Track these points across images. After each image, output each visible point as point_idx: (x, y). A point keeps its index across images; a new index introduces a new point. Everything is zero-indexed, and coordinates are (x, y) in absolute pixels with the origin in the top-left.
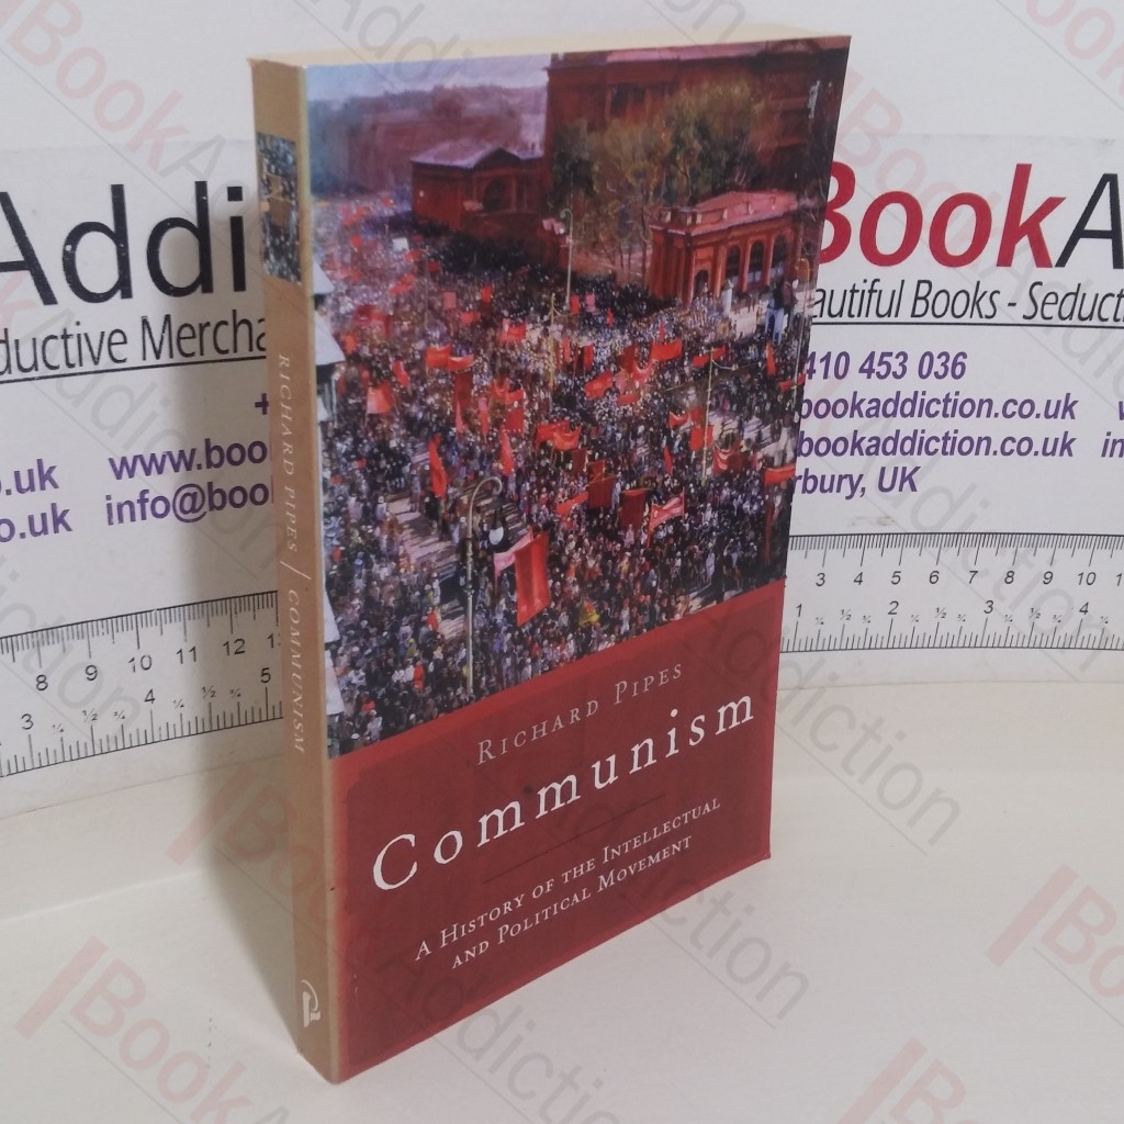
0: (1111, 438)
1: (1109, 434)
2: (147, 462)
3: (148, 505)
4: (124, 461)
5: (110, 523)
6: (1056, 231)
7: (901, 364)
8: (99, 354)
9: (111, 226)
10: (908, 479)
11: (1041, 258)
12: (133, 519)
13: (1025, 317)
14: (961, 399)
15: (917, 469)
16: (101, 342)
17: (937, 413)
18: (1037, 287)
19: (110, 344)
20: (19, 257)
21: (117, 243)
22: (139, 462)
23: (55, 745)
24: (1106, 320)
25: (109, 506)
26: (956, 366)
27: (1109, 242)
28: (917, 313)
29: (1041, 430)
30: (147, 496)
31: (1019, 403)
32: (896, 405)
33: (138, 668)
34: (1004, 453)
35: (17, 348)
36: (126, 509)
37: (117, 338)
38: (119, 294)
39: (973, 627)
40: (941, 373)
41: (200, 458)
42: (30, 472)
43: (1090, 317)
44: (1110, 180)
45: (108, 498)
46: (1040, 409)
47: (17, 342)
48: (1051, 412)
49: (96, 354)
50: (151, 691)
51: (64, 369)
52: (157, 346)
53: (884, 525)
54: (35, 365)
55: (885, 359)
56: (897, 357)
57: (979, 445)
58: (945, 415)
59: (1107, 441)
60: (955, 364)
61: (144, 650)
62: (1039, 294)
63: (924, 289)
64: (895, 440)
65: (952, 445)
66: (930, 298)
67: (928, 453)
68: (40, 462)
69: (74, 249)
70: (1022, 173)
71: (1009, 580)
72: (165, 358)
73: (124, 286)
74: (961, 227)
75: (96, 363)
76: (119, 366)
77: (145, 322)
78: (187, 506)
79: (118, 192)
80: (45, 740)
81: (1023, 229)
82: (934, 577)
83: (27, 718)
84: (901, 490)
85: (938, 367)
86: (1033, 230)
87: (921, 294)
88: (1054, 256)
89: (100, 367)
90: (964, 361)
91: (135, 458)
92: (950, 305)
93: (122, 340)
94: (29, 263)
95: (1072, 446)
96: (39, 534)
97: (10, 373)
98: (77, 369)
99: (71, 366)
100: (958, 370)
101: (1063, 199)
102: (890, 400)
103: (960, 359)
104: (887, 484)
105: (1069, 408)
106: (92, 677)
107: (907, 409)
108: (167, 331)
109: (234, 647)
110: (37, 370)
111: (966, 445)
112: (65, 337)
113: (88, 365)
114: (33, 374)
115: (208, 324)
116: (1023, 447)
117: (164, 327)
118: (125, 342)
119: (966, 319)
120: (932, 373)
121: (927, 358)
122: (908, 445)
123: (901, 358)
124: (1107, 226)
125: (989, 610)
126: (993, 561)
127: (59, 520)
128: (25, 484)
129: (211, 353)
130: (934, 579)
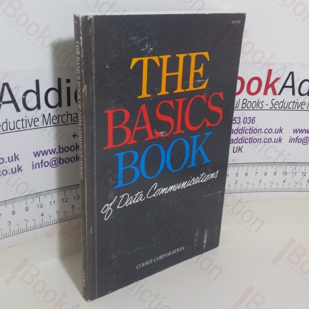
0: (291, 138)
1: (291, 137)
2: (43, 152)
3: (43, 164)
4: (37, 152)
5: (33, 169)
6: (278, 86)
7: (239, 120)
8: (31, 124)
9: (35, 91)
10: (240, 149)
11: (274, 93)
12: (39, 167)
13: (270, 108)
14: (254, 129)
15: (243, 147)
16: (32, 121)
17: (248, 132)
18: (273, 100)
19: (34, 122)
20: (10, 99)
21: (37, 95)
22: (41, 152)
23: (17, 229)
24: (290, 108)
25: (33, 165)
26: (253, 120)
27: (291, 89)
28: (243, 107)
29: (274, 136)
30: (43, 161)
31: (269, 129)
32: (237, 131)
33: (39, 207)
34: (265, 142)
35: (9, 124)
36: (37, 165)
37: (36, 120)
38: (37, 108)
39: (256, 187)
40: (249, 122)
41: (57, 151)
42: (12, 157)
43: (287, 108)
44: (292, 73)
45: (33, 162)
46: (274, 131)
47: (9, 122)
48: (276, 132)
49: (30, 125)
50: (43, 213)
51: (22, 129)
52: (47, 122)
53: (234, 161)
54: (14, 128)
55: (235, 119)
56: (238, 118)
57: (258, 140)
58: (250, 133)
59: (290, 139)
60: (252, 120)
61: (41, 203)
62: (274, 102)
63: (245, 101)
64: (237, 140)
65: (251, 141)
66: (247, 103)
67: (246, 143)
68: (15, 154)
69: (25, 97)
70: (270, 72)
71: (265, 174)
72: (49, 125)
73: (38, 106)
74: (255, 85)
75: (30, 127)
76: (37, 127)
77: (44, 116)
78: (54, 163)
79: (37, 82)
80: (14, 228)
81: (270, 85)
82: (246, 174)
83: (9, 222)
84: (238, 152)
85: (248, 121)
86: (272, 86)
87: (244, 102)
88: (278, 93)
89: (32, 128)
90: (255, 119)
91: (40, 151)
92: (252, 105)
93: (37, 120)
94: (13, 101)
95: (282, 140)
96: (14, 173)
97: (7, 130)
98: (25, 129)
99: (24, 128)
100: (253, 122)
101: (280, 78)
102: (236, 129)
103: (254, 119)
104: (235, 151)
105: (281, 131)
106: (27, 210)
107: (240, 132)
108: (49, 118)
109: (65, 200)
110: (15, 129)
111: (255, 141)
112: (22, 120)
113: (28, 127)
114: (14, 130)
115: (60, 115)
116: (269, 141)
117: (49, 117)
118: (38, 121)
119: (255, 109)
120: (247, 123)
121: (246, 119)
122: (240, 141)
123: (239, 119)
124: (291, 85)
125: (260, 182)
126: (262, 170)
127: (19, 169)
128: (10, 160)
129: (61, 123)
130: (246, 175)
